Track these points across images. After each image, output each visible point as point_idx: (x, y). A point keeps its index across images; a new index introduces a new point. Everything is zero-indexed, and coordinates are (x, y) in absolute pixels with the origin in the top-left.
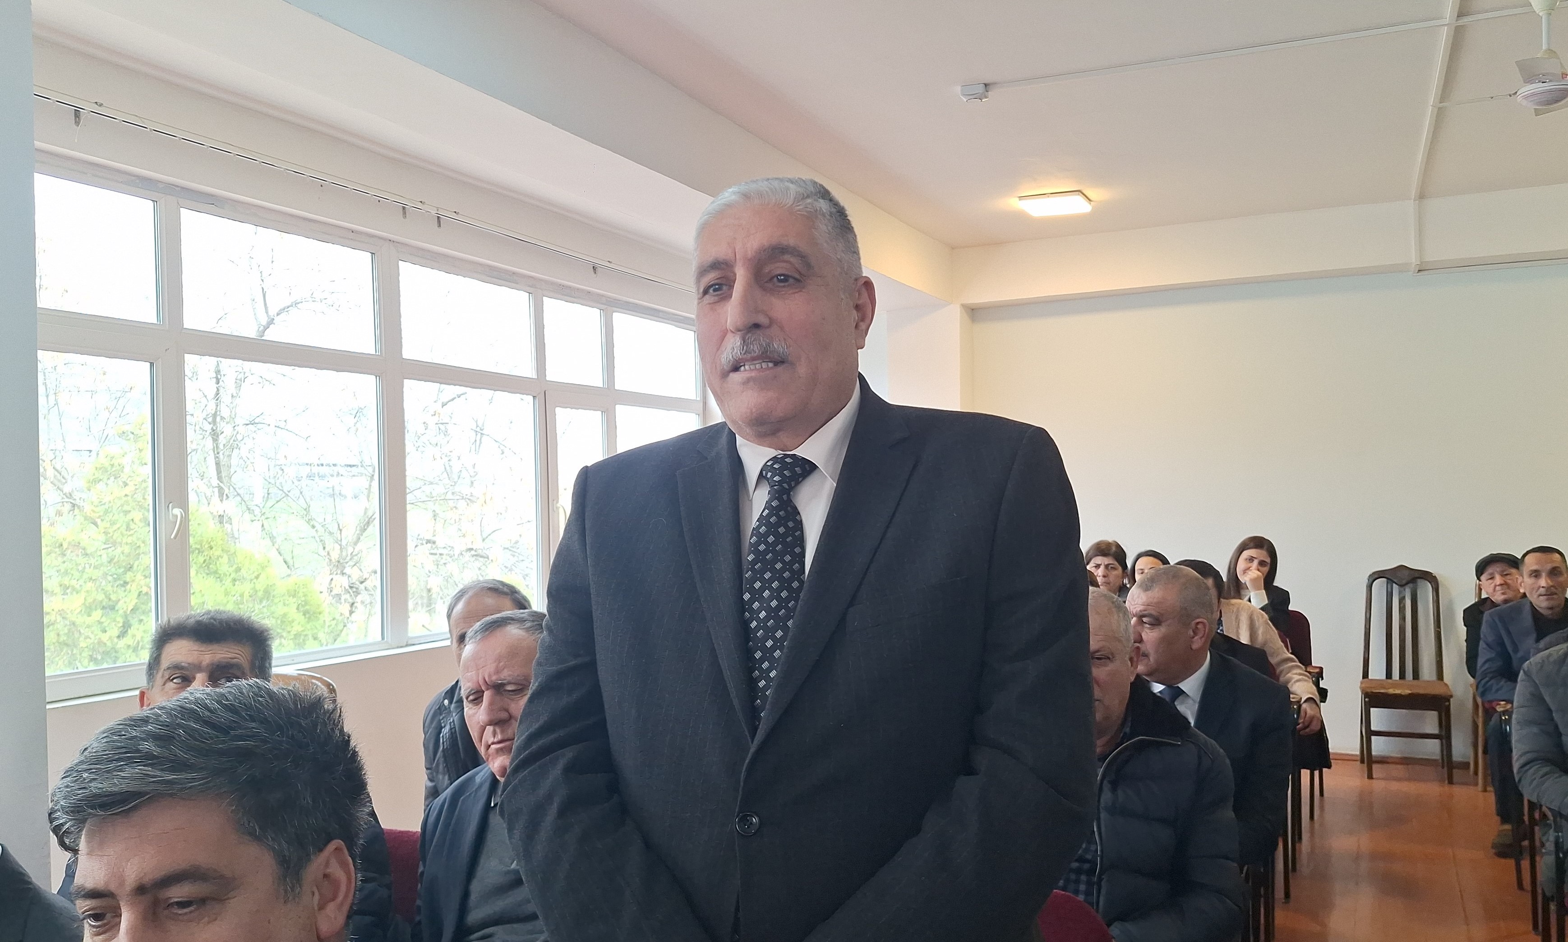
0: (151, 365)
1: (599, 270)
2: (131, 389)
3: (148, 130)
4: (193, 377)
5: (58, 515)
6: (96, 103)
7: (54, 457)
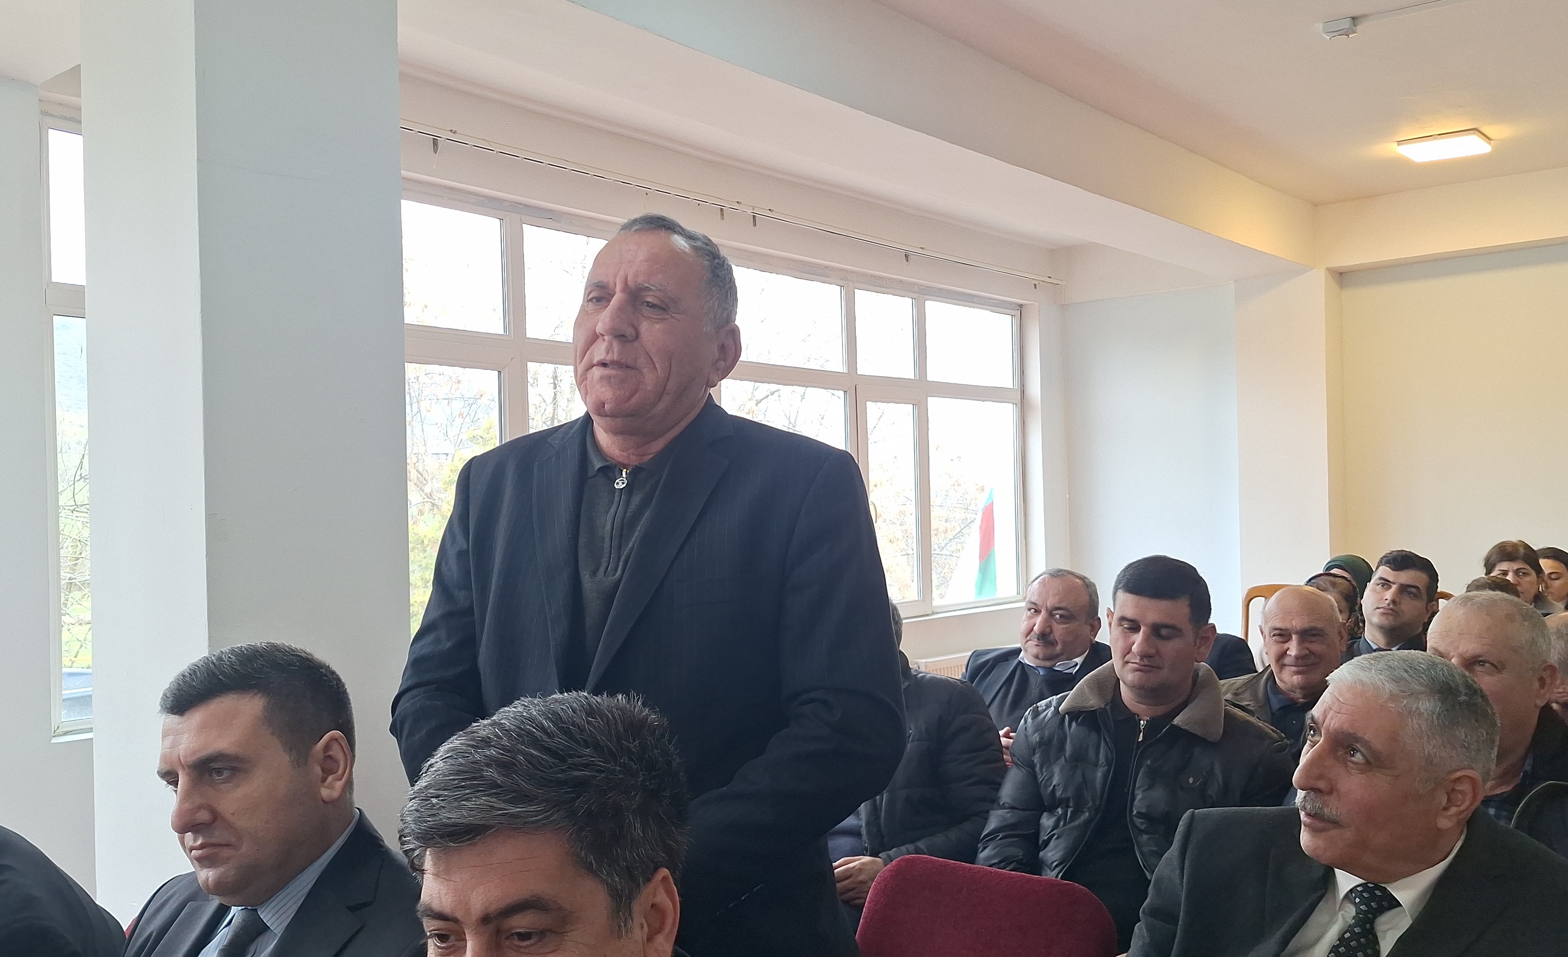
0: (499, 373)
1: (911, 258)
2: (481, 396)
3: (495, 152)
4: (534, 383)
5: (420, 515)
6: (451, 131)
7: (417, 460)
